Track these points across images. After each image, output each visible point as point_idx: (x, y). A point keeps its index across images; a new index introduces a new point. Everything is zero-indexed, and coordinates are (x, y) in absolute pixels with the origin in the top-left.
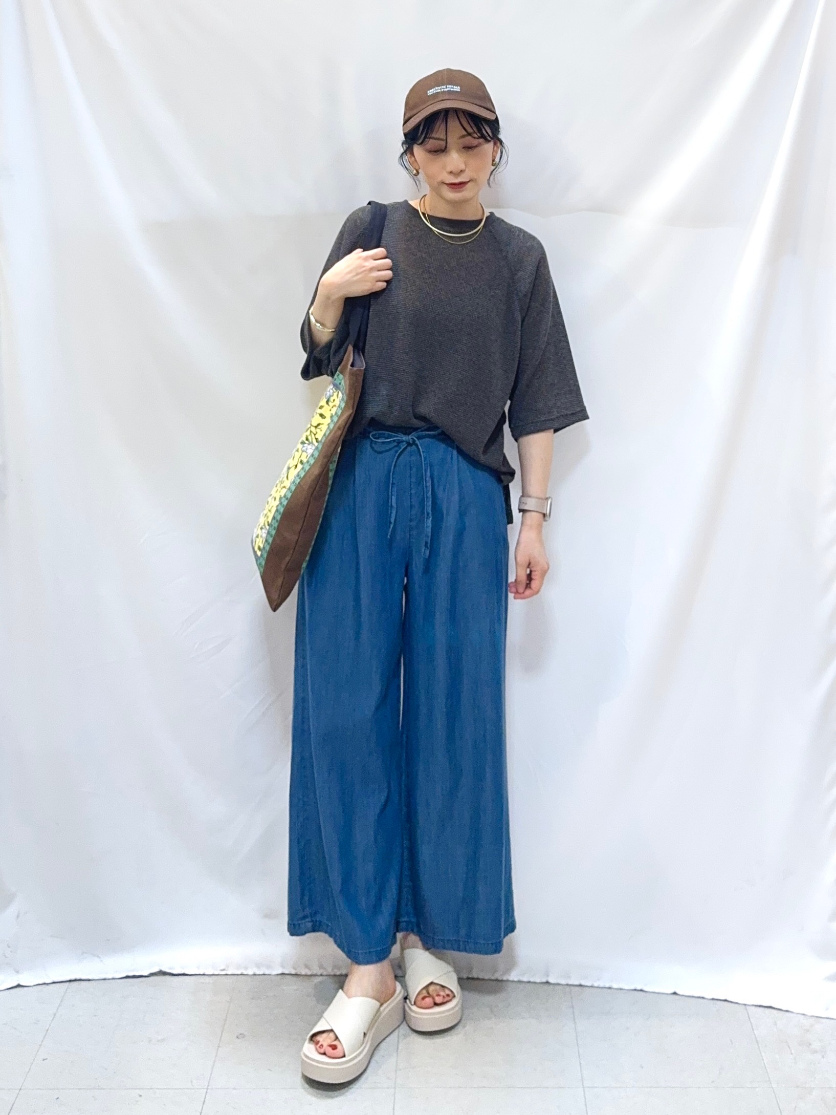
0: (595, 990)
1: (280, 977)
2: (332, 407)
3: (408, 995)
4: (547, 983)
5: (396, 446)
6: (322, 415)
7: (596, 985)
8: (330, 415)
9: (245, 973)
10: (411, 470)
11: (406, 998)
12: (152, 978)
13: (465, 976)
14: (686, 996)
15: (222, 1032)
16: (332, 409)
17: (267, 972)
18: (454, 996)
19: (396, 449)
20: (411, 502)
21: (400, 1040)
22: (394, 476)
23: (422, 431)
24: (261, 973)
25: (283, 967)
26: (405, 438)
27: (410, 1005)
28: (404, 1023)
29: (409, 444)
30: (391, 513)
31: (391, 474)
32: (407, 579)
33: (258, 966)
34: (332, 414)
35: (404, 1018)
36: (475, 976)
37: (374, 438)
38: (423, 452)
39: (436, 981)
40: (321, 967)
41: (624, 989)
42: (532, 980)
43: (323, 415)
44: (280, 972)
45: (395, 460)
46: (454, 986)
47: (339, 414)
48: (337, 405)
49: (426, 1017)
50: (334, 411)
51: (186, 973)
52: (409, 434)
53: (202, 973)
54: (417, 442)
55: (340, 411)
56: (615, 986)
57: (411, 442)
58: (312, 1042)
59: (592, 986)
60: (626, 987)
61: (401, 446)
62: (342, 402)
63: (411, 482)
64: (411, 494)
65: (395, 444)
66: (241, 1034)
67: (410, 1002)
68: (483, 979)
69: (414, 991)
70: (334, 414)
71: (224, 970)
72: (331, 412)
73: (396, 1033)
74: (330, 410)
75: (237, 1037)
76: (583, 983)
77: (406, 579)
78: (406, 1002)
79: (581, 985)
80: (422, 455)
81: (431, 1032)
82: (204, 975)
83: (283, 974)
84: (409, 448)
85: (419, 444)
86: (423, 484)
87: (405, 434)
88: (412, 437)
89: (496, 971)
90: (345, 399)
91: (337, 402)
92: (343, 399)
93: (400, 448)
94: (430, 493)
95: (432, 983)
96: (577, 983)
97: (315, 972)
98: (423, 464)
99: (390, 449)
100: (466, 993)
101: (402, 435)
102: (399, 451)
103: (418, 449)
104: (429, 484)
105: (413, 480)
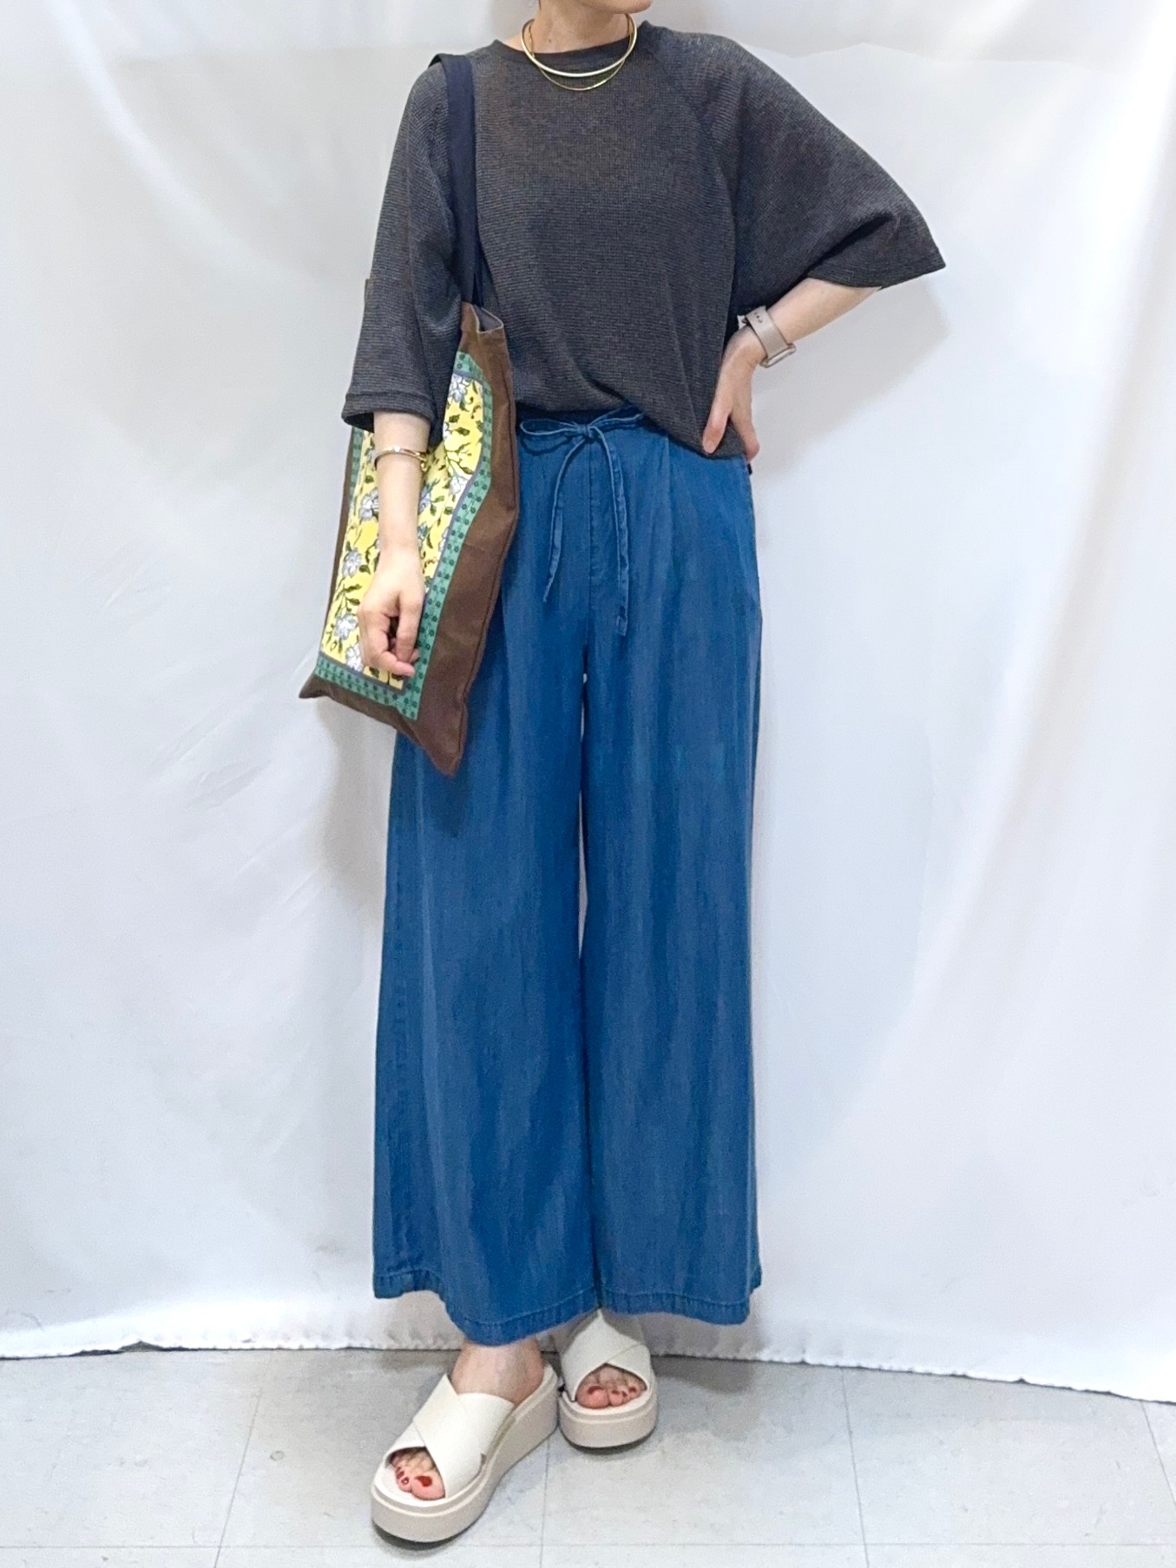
0: (884, 1376)
1: (343, 1353)
2: (474, 411)
3: (564, 1385)
4: (803, 1363)
5: (564, 443)
6: (462, 431)
7: (886, 1367)
8: (476, 425)
9: (286, 1346)
10: (591, 485)
11: (562, 1389)
12: (126, 1355)
13: (662, 1352)
14: (1042, 1386)
15: (246, 1448)
16: (474, 414)
17: (322, 1345)
18: (645, 1388)
19: (565, 447)
20: (592, 541)
21: (551, 1463)
22: (561, 495)
23: (610, 417)
24: (313, 1346)
25: (350, 1335)
26: (579, 429)
27: (568, 1402)
28: (558, 1431)
29: (588, 440)
30: (552, 558)
31: (556, 491)
32: (588, 677)
33: (307, 1335)
34: (478, 422)
35: (558, 1424)
36: (680, 1352)
37: (528, 430)
38: (611, 452)
39: (612, 1362)
40: (415, 1335)
41: (934, 1375)
42: (776, 1359)
43: (464, 430)
44: (344, 1345)
45: (563, 466)
46: (643, 1369)
47: (490, 415)
48: (481, 404)
49: (595, 1423)
50: (479, 416)
51: (185, 1346)
52: (589, 421)
53: (211, 1347)
54: (602, 436)
55: (490, 411)
56: (919, 1369)
57: (590, 435)
58: (390, 1466)
59: (880, 1370)
60: (938, 1371)
61: (575, 443)
62: (486, 396)
63: (591, 506)
64: (592, 528)
65: (564, 439)
66: (278, 1452)
67: (570, 1398)
68: (693, 1358)
69: (575, 1379)
70: (482, 421)
71: (248, 1341)
72: (476, 419)
73: (542, 1450)
74: (473, 417)
75: (272, 1457)
76: (864, 1364)
77: (585, 676)
78: (561, 1396)
79: (859, 1368)
80: (610, 458)
81: (602, 1449)
82: (214, 1349)
83: (349, 1348)
84: (587, 447)
85: (604, 440)
86: (613, 510)
87: (580, 423)
88: (594, 427)
89: (715, 1343)
90: (489, 389)
91: (478, 400)
92: (485, 391)
93: (573, 446)
94: (624, 524)
95: (606, 1365)
96: (853, 1363)
97: (404, 1346)
98: (612, 473)
99: (556, 448)
100: (665, 1381)
101: (576, 425)
102: (571, 452)
103: (604, 448)
104: (623, 507)
105: (595, 502)
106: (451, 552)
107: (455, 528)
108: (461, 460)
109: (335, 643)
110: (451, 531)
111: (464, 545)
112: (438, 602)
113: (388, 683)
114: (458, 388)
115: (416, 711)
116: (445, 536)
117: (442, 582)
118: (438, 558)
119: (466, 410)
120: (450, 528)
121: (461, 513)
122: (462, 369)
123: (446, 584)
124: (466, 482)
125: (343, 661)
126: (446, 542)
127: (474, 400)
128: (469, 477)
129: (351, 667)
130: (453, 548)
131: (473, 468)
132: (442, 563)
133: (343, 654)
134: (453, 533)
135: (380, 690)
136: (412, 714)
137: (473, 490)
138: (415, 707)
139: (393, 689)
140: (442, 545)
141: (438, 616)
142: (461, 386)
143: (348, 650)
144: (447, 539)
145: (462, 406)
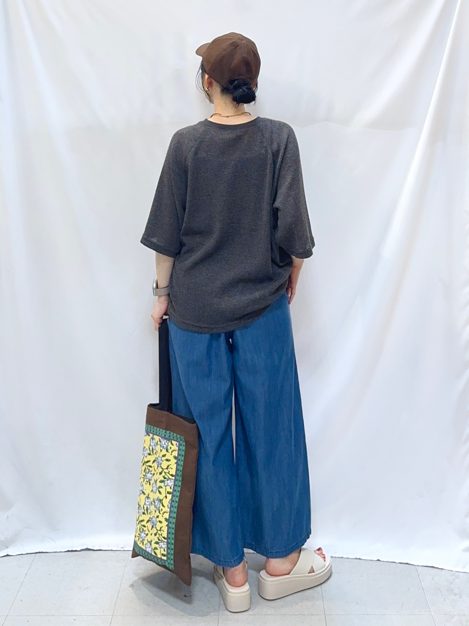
6: (167, 460)
7: (334, 556)
8: (173, 457)
12: (82, 552)
15: (121, 583)
34: (175, 456)
47: (179, 453)
48: (176, 449)
50: (174, 453)
51: (102, 549)
53: (110, 549)
66: (132, 585)
72: (173, 455)
75: (130, 586)
82: (112, 550)
106: (174, 508)
107: (174, 499)
108: (169, 471)
109: (141, 541)
110: (172, 500)
111: (178, 505)
112: (173, 528)
113: (161, 558)
114: (165, 444)
115: (173, 567)
116: (170, 502)
117: (173, 520)
118: (169, 511)
119: (169, 452)
120: (171, 499)
121: (175, 493)
122: (166, 437)
123: (174, 521)
124: (173, 481)
125: (145, 549)
126: (171, 505)
127: (172, 448)
128: (173, 478)
129: (148, 551)
130: (174, 507)
131: (174, 474)
132: (171, 513)
133: (144, 546)
134: (173, 501)
135: (159, 560)
136: (172, 568)
137: (176, 483)
138: (172, 565)
139: (164, 560)
140: (169, 506)
141: (174, 533)
142: (166, 443)
143: (146, 544)
144: (171, 503)
145: (167, 451)
